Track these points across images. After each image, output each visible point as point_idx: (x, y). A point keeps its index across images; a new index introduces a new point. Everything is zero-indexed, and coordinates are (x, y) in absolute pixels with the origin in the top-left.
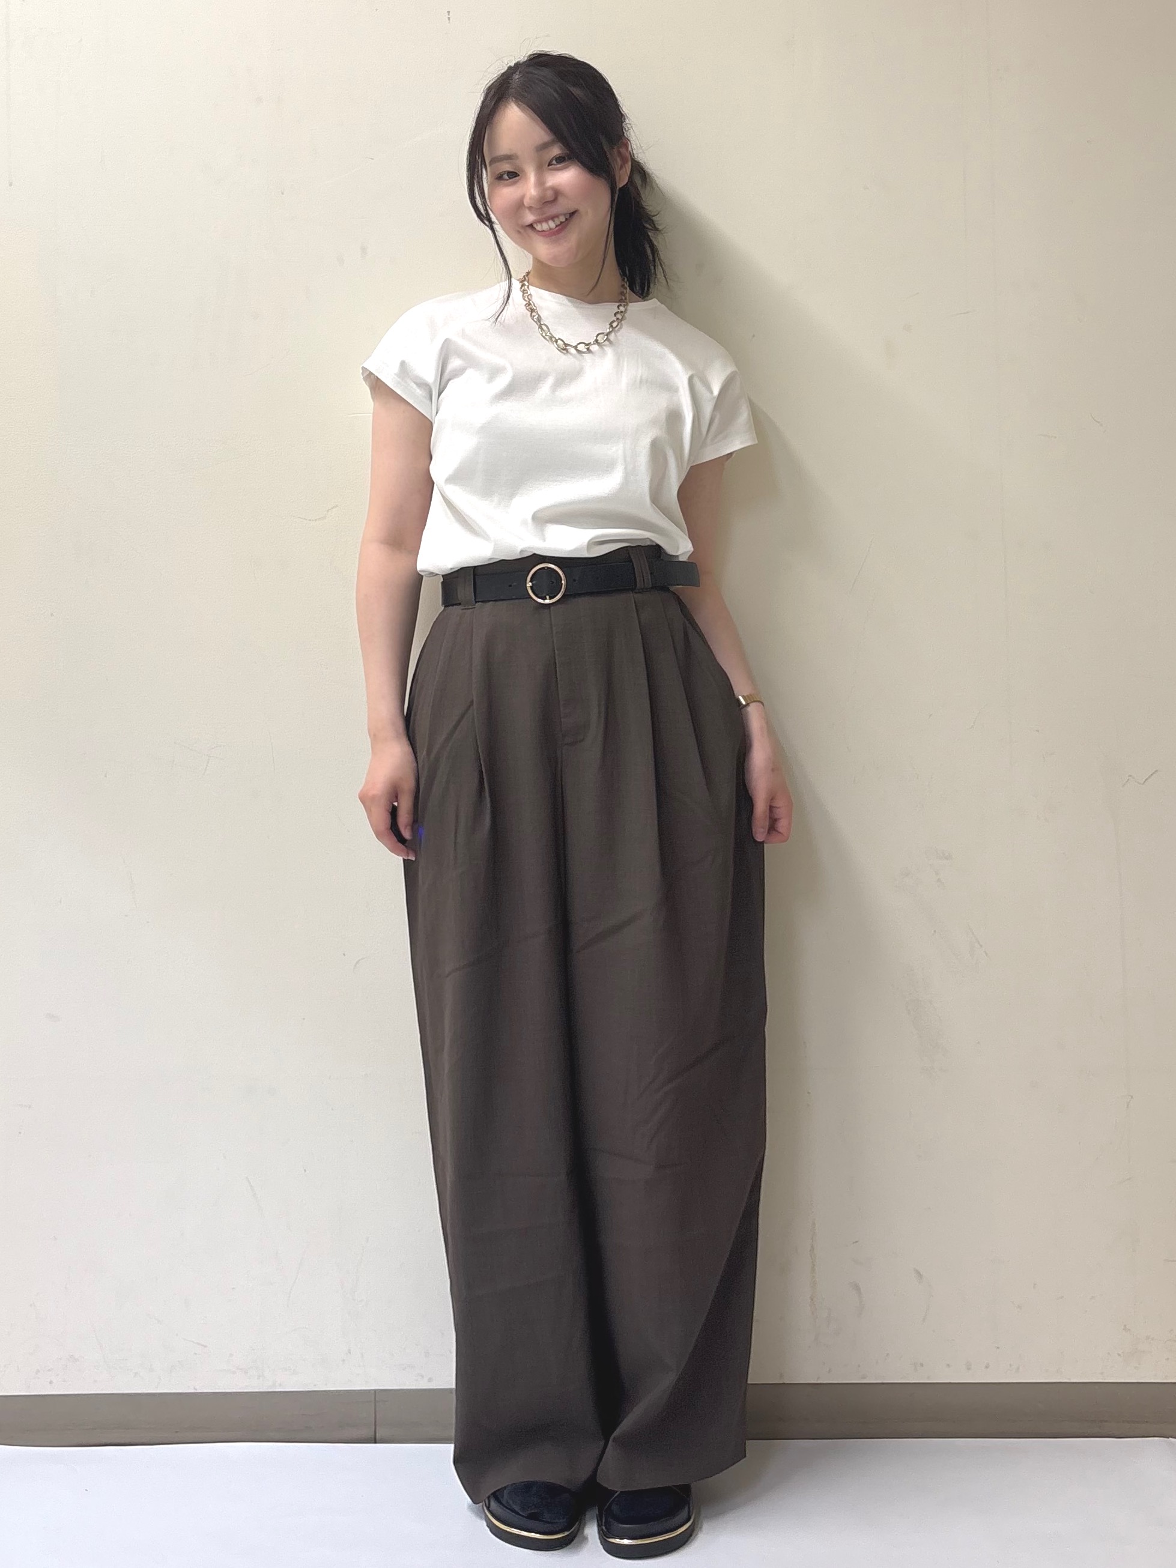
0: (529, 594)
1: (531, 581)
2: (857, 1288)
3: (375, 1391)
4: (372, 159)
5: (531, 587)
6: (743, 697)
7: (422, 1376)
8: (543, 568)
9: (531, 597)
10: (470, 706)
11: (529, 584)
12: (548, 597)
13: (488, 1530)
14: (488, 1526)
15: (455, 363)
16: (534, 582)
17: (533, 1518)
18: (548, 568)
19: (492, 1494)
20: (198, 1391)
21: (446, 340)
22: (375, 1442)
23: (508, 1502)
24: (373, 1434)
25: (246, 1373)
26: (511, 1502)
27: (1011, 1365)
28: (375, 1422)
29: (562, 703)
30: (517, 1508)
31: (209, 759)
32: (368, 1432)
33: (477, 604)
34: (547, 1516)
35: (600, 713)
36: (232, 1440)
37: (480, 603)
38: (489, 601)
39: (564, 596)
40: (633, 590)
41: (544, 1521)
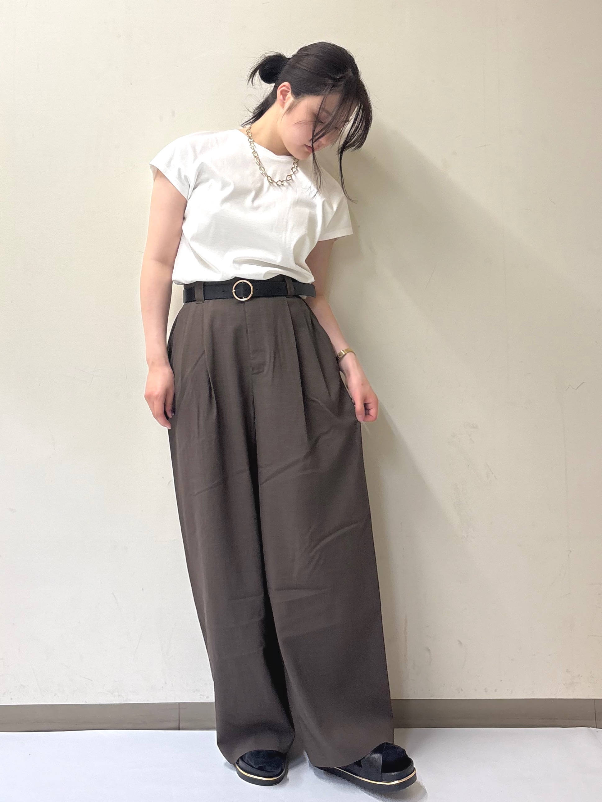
0: (234, 296)
1: (235, 289)
2: (429, 650)
3: (179, 703)
4: (178, 66)
5: (235, 292)
6: (343, 351)
7: (203, 696)
8: (241, 282)
9: (235, 298)
10: (203, 354)
11: (234, 291)
12: (243, 297)
13: (237, 775)
14: (238, 773)
15: (204, 176)
16: (237, 290)
17: (261, 769)
18: (244, 282)
19: (240, 757)
20: (87, 703)
21: (202, 163)
22: (179, 730)
23: (248, 761)
24: (178, 725)
25: (112, 694)
26: (249, 761)
27: (508, 690)
28: (179, 720)
29: (251, 352)
30: (252, 764)
31: (93, 377)
32: (175, 725)
33: (205, 300)
34: (268, 768)
35: (270, 357)
36: (106, 728)
37: (207, 300)
38: (212, 299)
39: (252, 297)
40: (286, 296)
41: (266, 771)
